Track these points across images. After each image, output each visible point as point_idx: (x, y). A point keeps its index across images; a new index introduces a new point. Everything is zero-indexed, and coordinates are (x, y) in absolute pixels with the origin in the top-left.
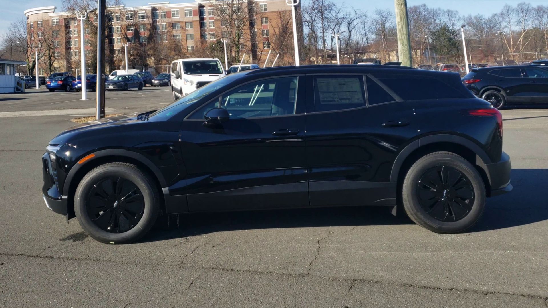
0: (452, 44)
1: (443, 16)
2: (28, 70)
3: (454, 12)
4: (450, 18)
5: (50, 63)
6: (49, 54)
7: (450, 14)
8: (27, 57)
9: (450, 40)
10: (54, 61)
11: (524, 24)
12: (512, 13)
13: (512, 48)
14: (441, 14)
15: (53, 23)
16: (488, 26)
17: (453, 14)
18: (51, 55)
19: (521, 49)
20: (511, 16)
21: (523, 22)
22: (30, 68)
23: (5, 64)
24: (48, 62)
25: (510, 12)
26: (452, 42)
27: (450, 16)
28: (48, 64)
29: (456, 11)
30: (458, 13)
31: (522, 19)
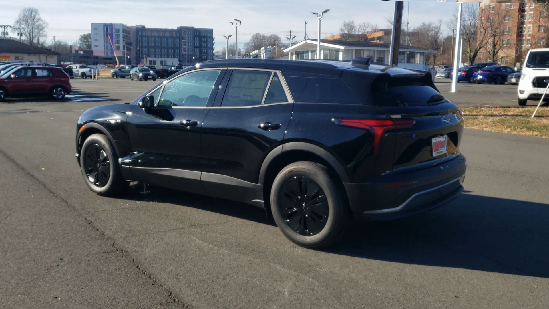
2: (469, 58)
5: (494, 52)
6: (494, 42)
8: (469, 44)
10: (499, 50)
15: (506, 6)
18: (496, 42)
22: (471, 57)
23: (415, 52)
24: (492, 50)
28: (492, 53)
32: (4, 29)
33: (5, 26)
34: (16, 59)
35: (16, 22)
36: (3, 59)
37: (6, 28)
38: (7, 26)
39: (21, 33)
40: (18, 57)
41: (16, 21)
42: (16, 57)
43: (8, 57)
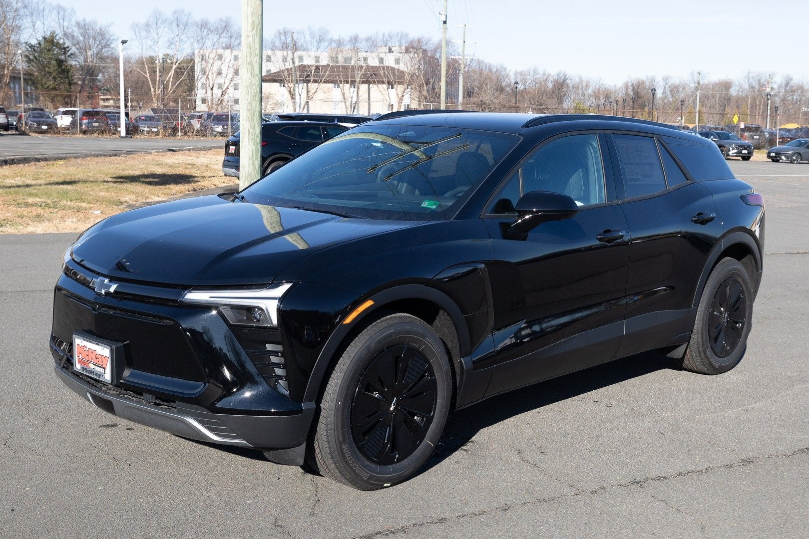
0: (63, 71)
1: (50, 16)
3: (69, 11)
4: (61, 21)
7: (62, 13)
9: (60, 63)
11: (178, 47)
12: (162, 26)
13: (157, 87)
14: (46, 12)
16: (98, 42)
17: (67, 14)
19: (169, 90)
20: (160, 31)
21: (178, 44)
25: (159, 23)
26: (63, 67)
27: (60, 17)
29: (73, 10)
30: (75, 12)
31: (176, 38)
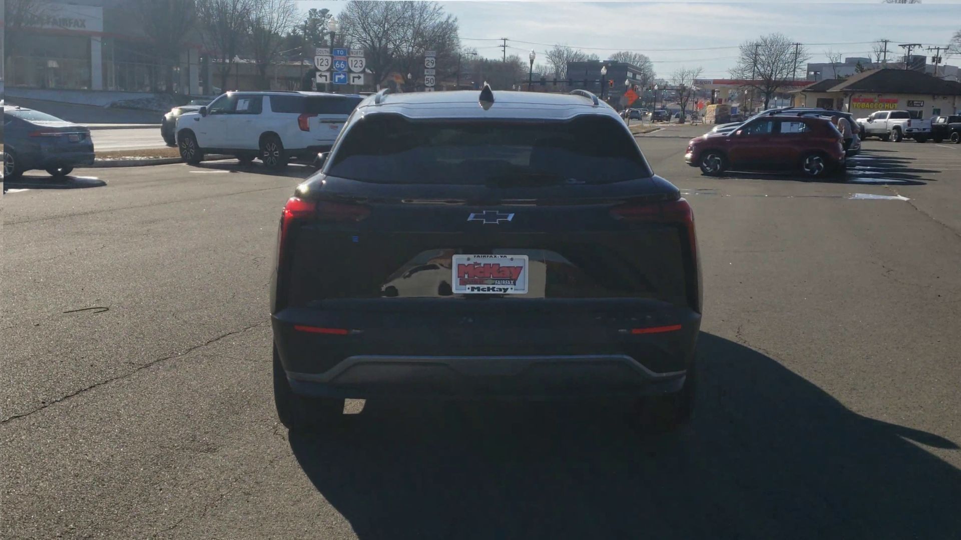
32: (907, 50)
33: (910, 45)
34: (908, 106)
35: (955, 37)
36: (886, 106)
37: (911, 49)
38: (915, 45)
39: (939, 56)
40: (913, 102)
41: (957, 34)
42: (909, 102)
43: (895, 101)
